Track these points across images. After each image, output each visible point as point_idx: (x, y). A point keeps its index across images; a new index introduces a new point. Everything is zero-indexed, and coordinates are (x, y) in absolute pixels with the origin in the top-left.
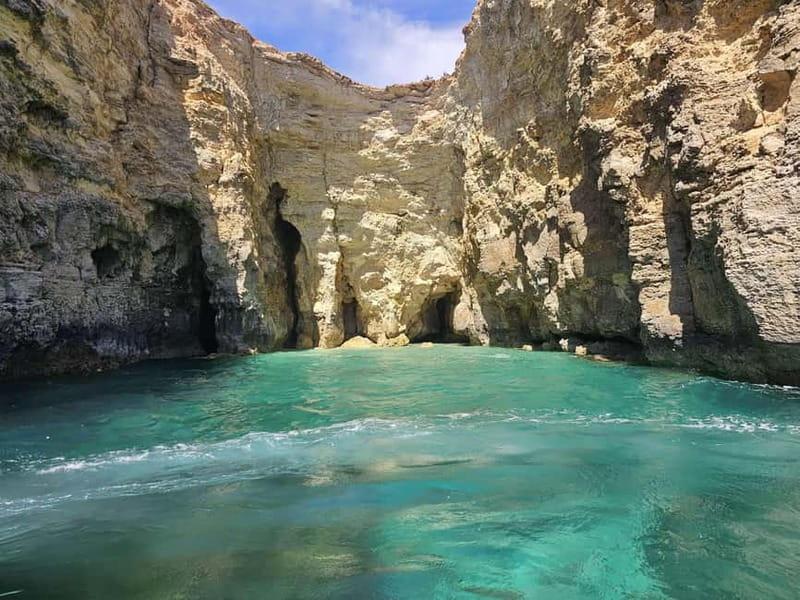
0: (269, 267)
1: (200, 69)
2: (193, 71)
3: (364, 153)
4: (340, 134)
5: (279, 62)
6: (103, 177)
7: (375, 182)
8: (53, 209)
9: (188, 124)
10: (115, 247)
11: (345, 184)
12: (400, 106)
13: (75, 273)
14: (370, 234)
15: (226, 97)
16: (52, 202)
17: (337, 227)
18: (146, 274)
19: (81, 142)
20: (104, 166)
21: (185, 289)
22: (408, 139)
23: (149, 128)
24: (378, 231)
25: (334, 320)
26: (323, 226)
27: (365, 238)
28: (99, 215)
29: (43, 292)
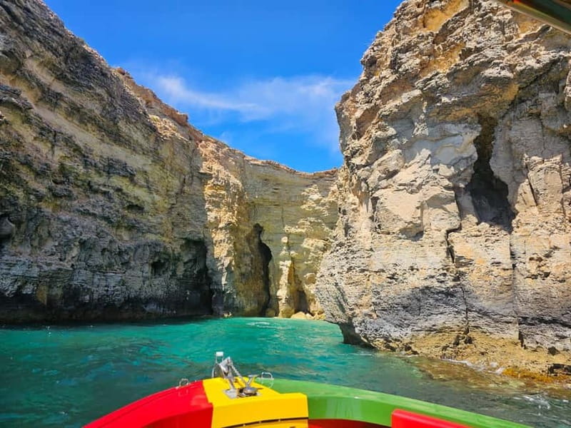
0: (246, 269)
1: (213, 176)
2: (210, 176)
3: (304, 207)
4: (290, 198)
5: (258, 165)
6: (158, 231)
7: (311, 222)
8: (133, 248)
9: (205, 201)
10: (162, 261)
11: (293, 224)
12: (322, 182)
13: (140, 273)
14: (308, 251)
15: (227, 186)
16: (132, 244)
17: (289, 247)
18: (180, 273)
19: (150, 218)
20: (159, 226)
21: (201, 280)
22: (326, 199)
23: (186, 205)
24: (312, 249)
25: (288, 301)
26: (282, 247)
27: (305, 253)
28: (154, 248)
29: (123, 283)
